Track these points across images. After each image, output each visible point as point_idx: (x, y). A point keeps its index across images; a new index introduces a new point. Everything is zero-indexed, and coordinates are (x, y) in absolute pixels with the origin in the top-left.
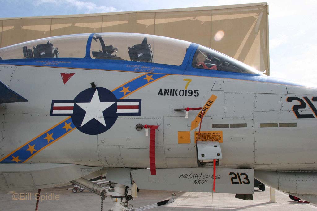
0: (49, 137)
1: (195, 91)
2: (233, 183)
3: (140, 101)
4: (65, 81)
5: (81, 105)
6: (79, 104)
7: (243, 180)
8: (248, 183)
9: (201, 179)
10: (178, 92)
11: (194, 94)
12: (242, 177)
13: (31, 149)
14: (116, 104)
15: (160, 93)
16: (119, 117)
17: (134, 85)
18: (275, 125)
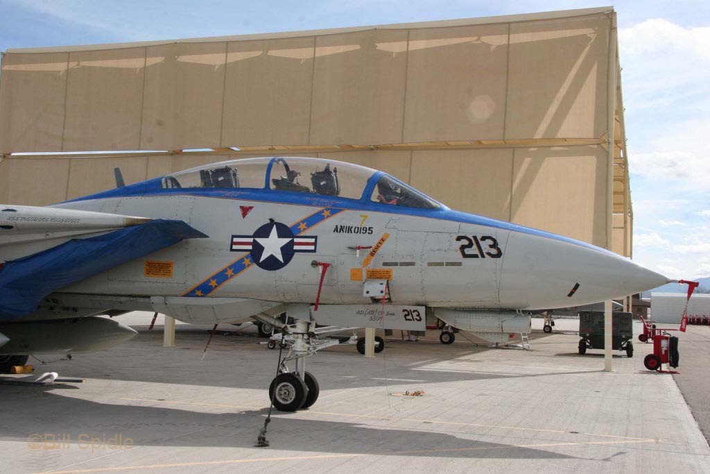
0: (229, 273)
1: (370, 228)
2: (407, 320)
3: (316, 237)
4: (244, 215)
5: (260, 241)
6: (258, 240)
7: (415, 317)
8: (420, 320)
9: (377, 315)
10: (353, 230)
11: (368, 231)
12: (415, 314)
13: (213, 283)
14: (293, 240)
15: (336, 230)
16: (296, 253)
17: (312, 221)
18: (441, 264)
